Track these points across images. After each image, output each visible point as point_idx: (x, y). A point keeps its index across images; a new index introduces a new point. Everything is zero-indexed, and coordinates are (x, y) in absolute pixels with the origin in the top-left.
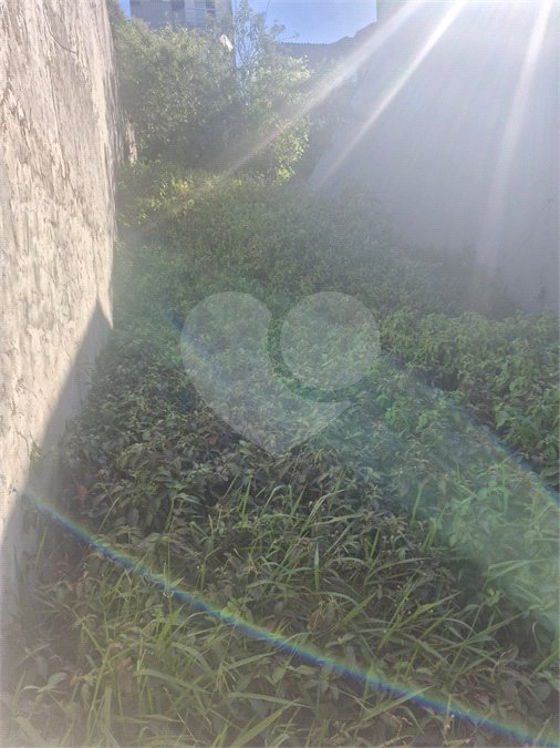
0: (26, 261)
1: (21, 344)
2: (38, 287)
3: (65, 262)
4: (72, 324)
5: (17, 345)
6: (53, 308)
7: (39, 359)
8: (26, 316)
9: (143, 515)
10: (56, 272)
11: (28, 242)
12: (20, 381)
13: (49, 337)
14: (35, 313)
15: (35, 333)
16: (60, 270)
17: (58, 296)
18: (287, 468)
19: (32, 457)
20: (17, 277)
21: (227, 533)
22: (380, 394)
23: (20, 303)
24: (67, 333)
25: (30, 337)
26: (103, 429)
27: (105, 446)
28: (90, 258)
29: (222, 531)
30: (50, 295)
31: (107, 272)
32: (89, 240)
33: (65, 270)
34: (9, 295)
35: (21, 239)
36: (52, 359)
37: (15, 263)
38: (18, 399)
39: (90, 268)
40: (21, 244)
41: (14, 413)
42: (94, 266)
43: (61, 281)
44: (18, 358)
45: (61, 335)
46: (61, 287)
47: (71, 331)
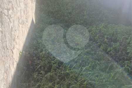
0: (19, 9)
1: (18, 28)
2: (21, 15)
3: (26, 9)
4: (27, 23)
5: (17, 28)
6: (24, 20)
7: (21, 31)
8: (19, 22)
9: (44, 68)
10: (24, 11)
11: (19, 4)
12: (18, 37)
13: (23, 27)
14: (20, 21)
15: (20, 25)
16: (25, 10)
17: (25, 17)
18: (76, 59)
19: (20, 54)
20: (17, 13)
21: (64, 73)
22: (98, 43)
23: (18, 19)
24: (26, 26)
25: (19, 26)
26: (34, 48)
27: (35, 52)
28: (31, 7)
29: (63, 73)
30: (23, 17)
31: (34, 11)
32: (31, 3)
33: (26, 11)
34: (16, 17)
35: (18, 3)
36: (24, 32)
37: (17, 9)
38: (17, 41)
39: (31, 10)
40: (18, 5)
41: (16, 44)
42: (32, 10)
43: (25, 13)
44: (17, 31)
45: (25, 26)
46: (25, 15)
47: (27, 25)
